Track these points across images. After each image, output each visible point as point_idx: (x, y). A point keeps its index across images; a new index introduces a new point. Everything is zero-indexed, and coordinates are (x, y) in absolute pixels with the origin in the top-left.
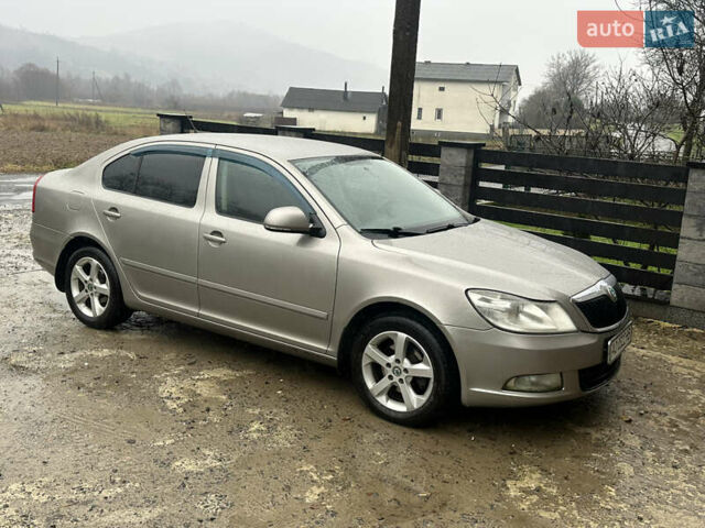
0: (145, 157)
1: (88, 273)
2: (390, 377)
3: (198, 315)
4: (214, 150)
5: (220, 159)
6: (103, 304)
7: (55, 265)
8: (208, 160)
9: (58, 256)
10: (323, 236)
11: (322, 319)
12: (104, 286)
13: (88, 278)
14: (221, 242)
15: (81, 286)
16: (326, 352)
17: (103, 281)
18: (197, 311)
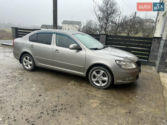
0: (39, 34)
1: (27, 59)
2: (100, 80)
3: (53, 68)
4: (54, 32)
5: (56, 34)
6: (31, 66)
7: (19, 58)
8: (53, 34)
9: (20, 56)
10: (82, 50)
11: (82, 68)
12: (31, 62)
13: (27, 61)
14: (58, 52)
15: (25, 62)
16: (83, 74)
17: (30, 61)
18: (53, 67)
